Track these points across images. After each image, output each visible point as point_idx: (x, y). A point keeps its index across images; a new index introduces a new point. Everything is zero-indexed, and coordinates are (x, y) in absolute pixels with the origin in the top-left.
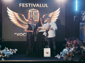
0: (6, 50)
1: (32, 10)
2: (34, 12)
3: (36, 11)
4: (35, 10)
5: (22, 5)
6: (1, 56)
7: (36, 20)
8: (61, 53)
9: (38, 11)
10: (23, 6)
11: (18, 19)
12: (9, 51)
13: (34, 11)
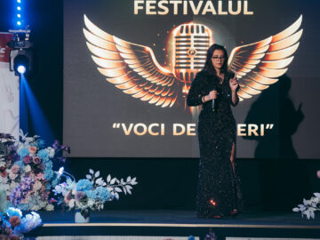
2: (195, 34)
3: (203, 31)
4: (198, 27)
5: (144, 5)
9: (208, 32)
10: (148, 12)
11: (127, 65)
12: (105, 184)
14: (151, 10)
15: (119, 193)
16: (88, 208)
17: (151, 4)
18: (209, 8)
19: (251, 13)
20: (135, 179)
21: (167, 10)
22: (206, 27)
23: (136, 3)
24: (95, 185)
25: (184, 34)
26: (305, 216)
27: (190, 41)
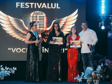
1: (36, 13)
2: (39, 15)
4: (40, 13)
5: (20, 4)
7: (41, 29)
8: (82, 73)
9: (44, 15)
10: (21, 7)
11: (14, 26)
14: (23, 6)
17: (23, 4)
18: (44, 6)
19: (60, 8)
20: (16, 68)
21: (28, 6)
22: (43, 13)
23: (17, 3)
25: (35, 15)
26: (78, 81)
27: (37, 18)
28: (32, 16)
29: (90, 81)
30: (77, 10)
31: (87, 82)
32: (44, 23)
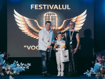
0: (15, 64)
3: (54, 15)
5: (34, 6)
6: (9, 72)
7: (53, 28)
8: (91, 68)
9: (56, 15)
10: (36, 8)
11: (29, 26)
12: (20, 66)
13: (50, 15)
15: (25, 69)
16: (14, 74)
17: (37, 6)
18: (56, 7)
19: (70, 9)
20: (30, 64)
21: (42, 8)
23: (32, 5)
24: (16, 66)
27: (50, 18)
28: (45, 17)
29: (99, 76)
30: (86, 10)
31: (95, 76)
32: (56, 23)
